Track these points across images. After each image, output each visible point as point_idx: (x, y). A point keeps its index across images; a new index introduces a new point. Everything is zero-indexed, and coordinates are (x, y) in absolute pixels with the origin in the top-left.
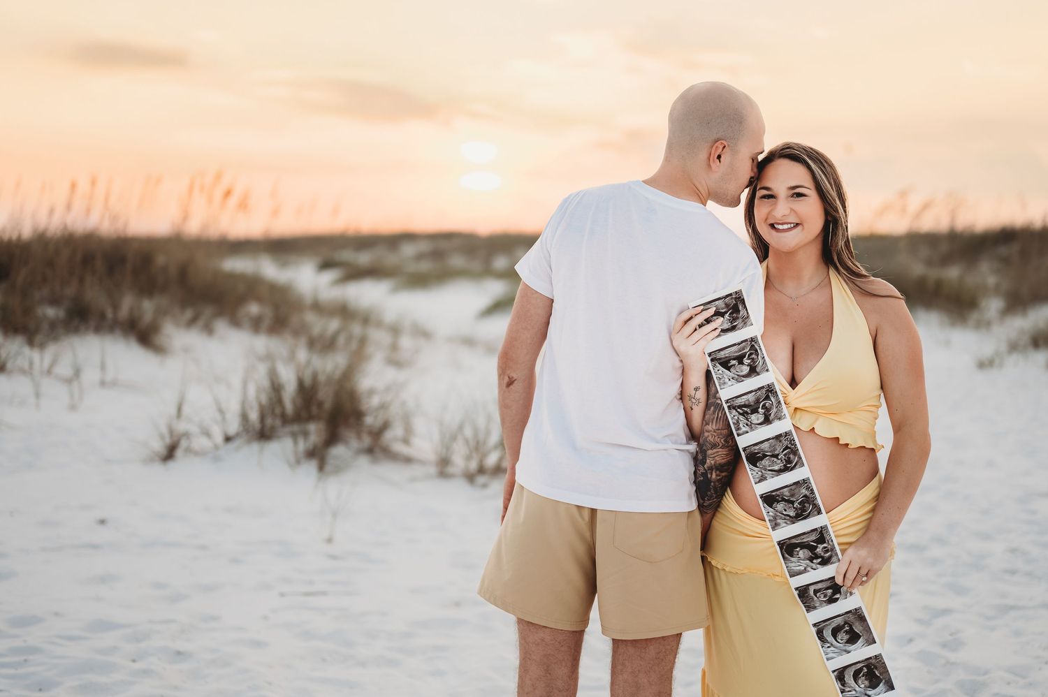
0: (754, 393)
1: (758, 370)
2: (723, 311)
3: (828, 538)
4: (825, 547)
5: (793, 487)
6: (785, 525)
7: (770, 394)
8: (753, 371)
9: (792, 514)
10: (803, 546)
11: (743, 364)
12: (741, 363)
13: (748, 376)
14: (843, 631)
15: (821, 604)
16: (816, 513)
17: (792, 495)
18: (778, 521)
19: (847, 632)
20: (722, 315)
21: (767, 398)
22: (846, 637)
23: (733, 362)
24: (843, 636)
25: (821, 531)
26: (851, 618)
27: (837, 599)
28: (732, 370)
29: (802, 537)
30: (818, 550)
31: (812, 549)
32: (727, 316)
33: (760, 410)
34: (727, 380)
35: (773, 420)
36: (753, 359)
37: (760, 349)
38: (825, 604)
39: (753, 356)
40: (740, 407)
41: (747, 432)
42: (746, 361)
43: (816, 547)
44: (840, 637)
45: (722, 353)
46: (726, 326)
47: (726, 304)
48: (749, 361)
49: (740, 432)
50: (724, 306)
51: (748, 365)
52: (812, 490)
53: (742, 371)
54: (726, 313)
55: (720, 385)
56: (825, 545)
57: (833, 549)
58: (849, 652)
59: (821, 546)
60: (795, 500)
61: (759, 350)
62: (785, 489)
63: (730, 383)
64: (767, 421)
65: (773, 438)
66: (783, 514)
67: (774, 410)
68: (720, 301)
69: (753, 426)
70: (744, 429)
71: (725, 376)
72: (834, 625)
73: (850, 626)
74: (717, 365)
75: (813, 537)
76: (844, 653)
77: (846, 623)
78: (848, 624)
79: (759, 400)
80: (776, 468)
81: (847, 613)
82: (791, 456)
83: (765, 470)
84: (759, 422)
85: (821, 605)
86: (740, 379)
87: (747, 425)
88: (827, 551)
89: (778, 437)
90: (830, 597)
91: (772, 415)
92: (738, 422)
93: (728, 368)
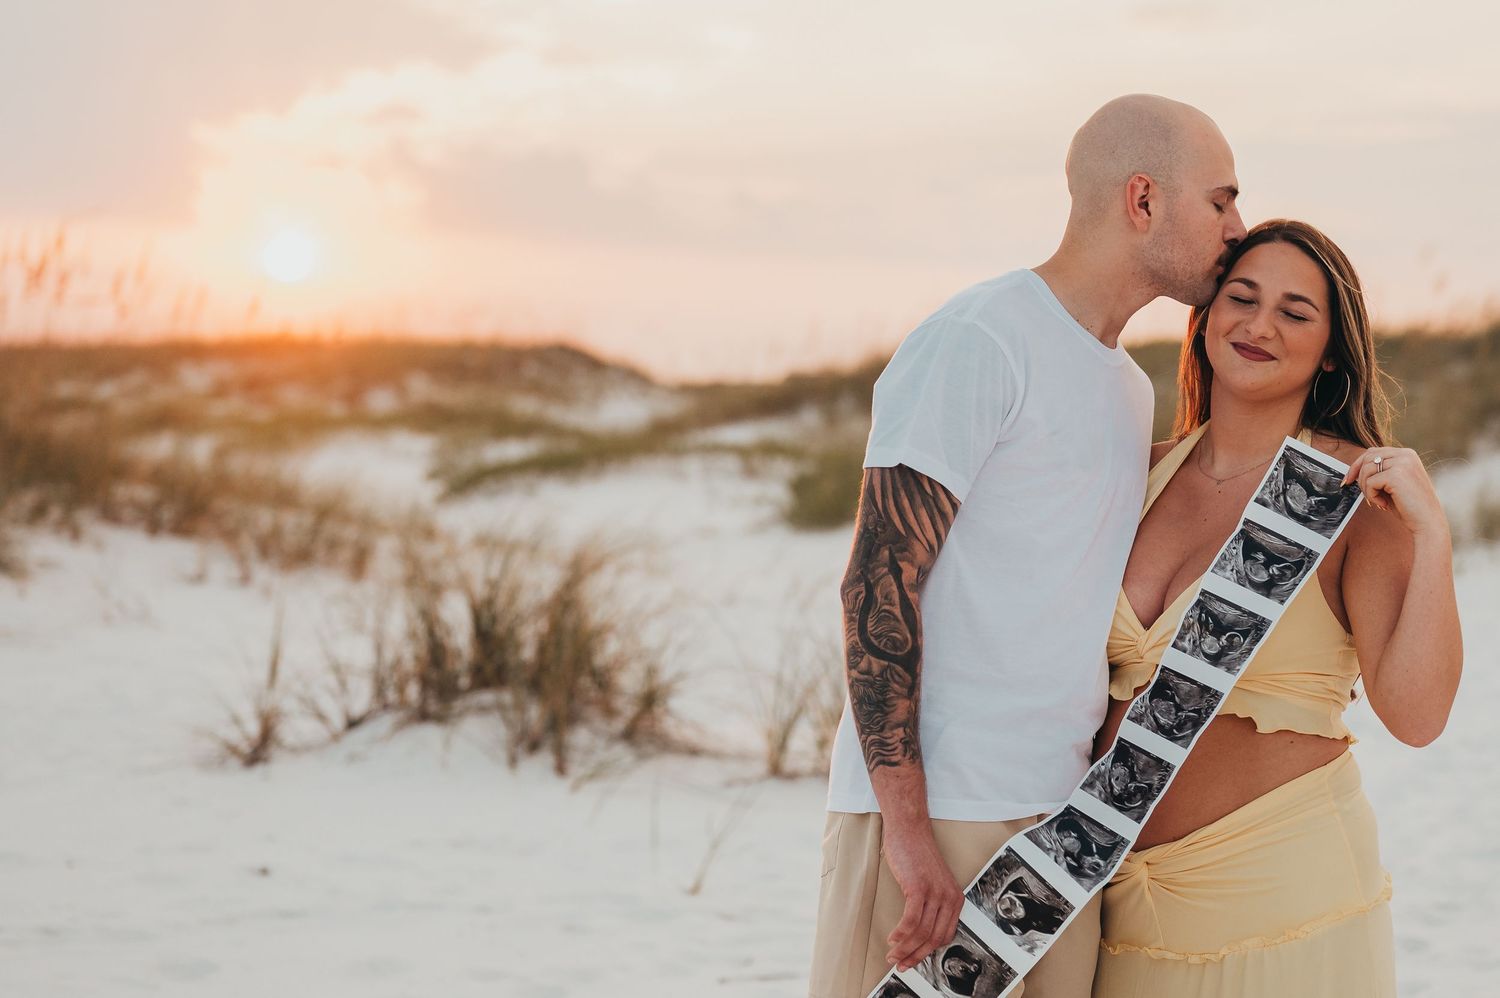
0: (1239, 612)
1: (1273, 591)
2: (1317, 488)
3: (1114, 858)
4: (1098, 865)
5: (1153, 762)
6: (1096, 794)
7: (1253, 632)
8: (1267, 588)
9: (1117, 790)
10: (1083, 838)
11: (1267, 568)
12: (1267, 565)
13: (1256, 586)
14: (964, 964)
15: (990, 910)
16: (1136, 815)
17: (1143, 772)
18: (1098, 783)
19: (965, 971)
20: (1311, 492)
21: (1245, 633)
22: (957, 972)
23: (1261, 556)
24: (956, 967)
25: (1118, 843)
26: (993, 967)
27: (1011, 932)
28: (1248, 563)
29: (1096, 828)
30: (1089, 858)
31: (1086, 850)
32: (1313, 500)
33: (1224, 638)
34: (1229, 568)
35: (1222, 664)
36: (1285, 574)
37: (1305, 573)
38: (993, 917)
39: (1288, 573)
40: (1209, 613)
41: (1185, 651)
42: (1274, 570)
43: (1091, 854)
44: (952, 963)
45: (1261, 535)
46: (1299, 508)
47: (1328, 483)
48: (1276, 572)
49: (1180, 644)
50: (1323, 482)
51: (1270, 575)
52: (1163, 786)
53: (1255, 575)
54: (1317, 494)
55: (1216, 566)
56: (1101, 862)
57: (1102, 875)
58: (937, 987)
59: (1097, 859)
60: (1139, 779)
61: (1301, 572)
62: (1144, 757)
63: (1228, 574)
64: (1215, 660)
65: (1199, 685)
66: (1110, 780)
67: (1234, 654)
68: (1326, 473)
69: (1198, 649)
70: (1186, 644)
71: (1233, 563)
72: (966, 945)
73: (978, 972)
74: (1242, 542)
75: (1103, 841)
76: (932, 981)
77: (979, 963)
78: (980, 966)
79: (1236, 626)
80: (1162, 721)
81: (997, 957)
82: (1189, 724)
83: (1152, 712)
84: (1209, 651)
85: (988, 912)
86: (1243, 580)
87: (1194, 642)
88: (1094, 870)
89: (1205, 689)
90: (1009, 921)
91: (1229, 657)
92: (1189, 629)
93: (1247, 556)
